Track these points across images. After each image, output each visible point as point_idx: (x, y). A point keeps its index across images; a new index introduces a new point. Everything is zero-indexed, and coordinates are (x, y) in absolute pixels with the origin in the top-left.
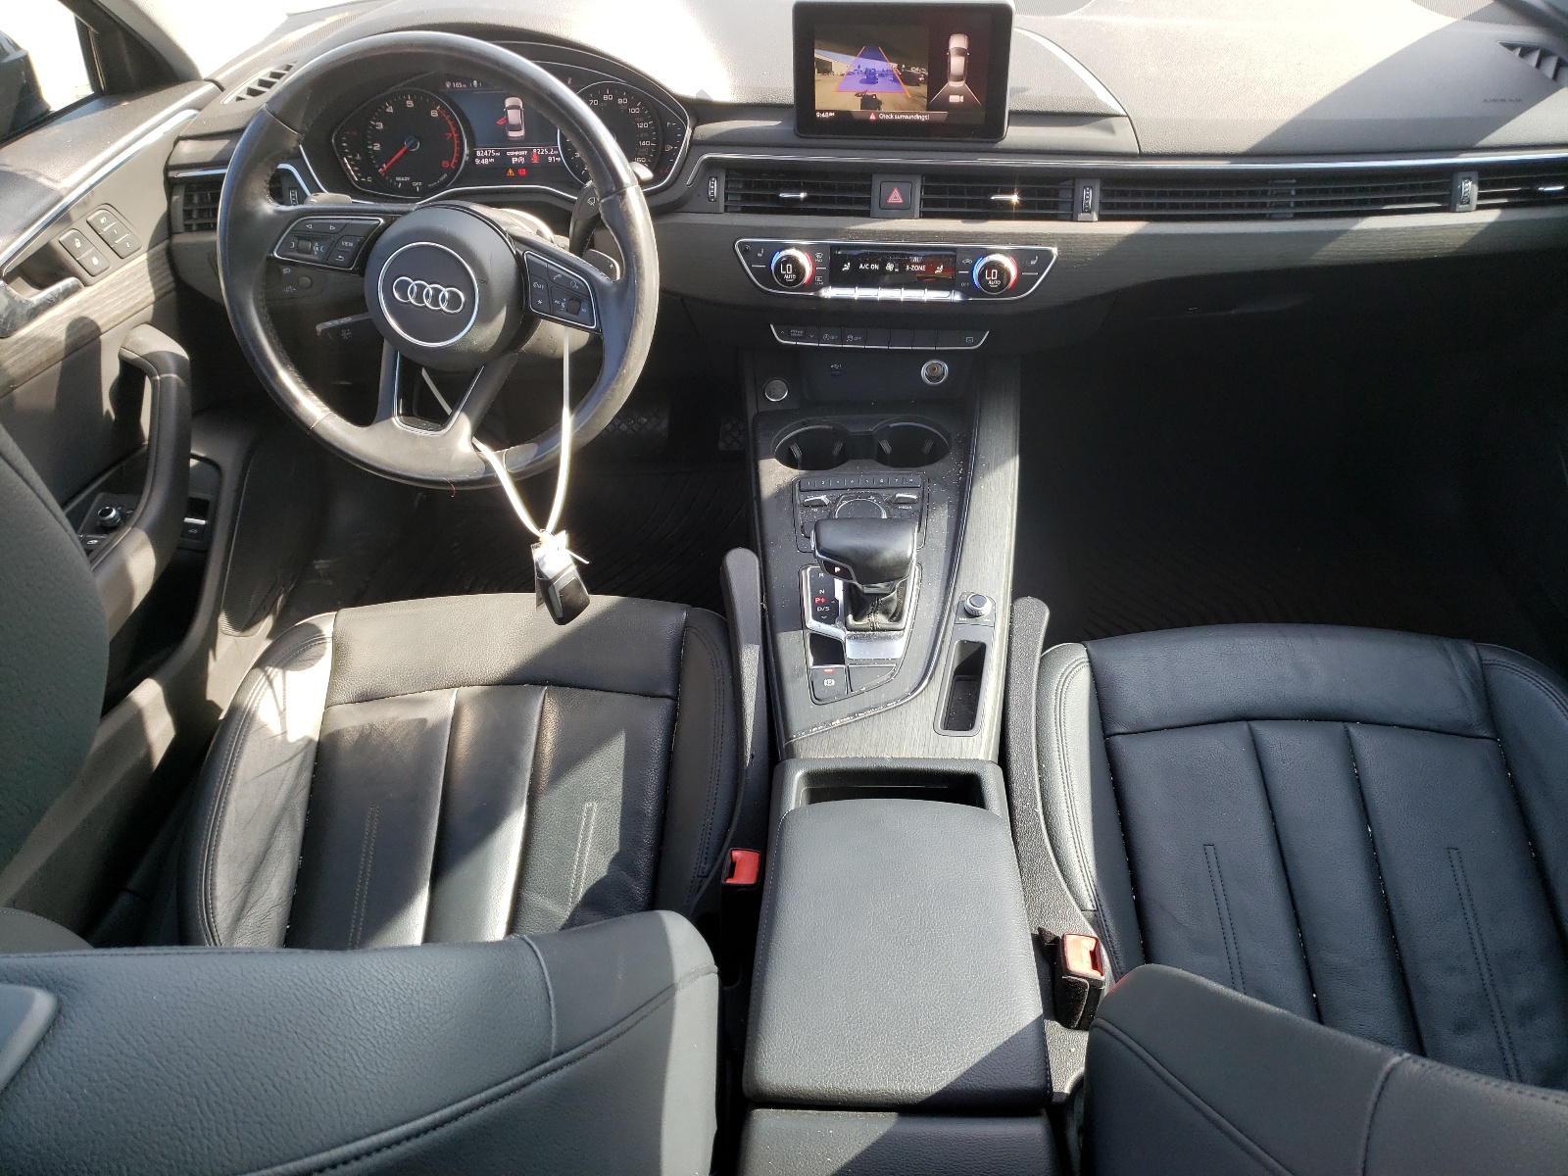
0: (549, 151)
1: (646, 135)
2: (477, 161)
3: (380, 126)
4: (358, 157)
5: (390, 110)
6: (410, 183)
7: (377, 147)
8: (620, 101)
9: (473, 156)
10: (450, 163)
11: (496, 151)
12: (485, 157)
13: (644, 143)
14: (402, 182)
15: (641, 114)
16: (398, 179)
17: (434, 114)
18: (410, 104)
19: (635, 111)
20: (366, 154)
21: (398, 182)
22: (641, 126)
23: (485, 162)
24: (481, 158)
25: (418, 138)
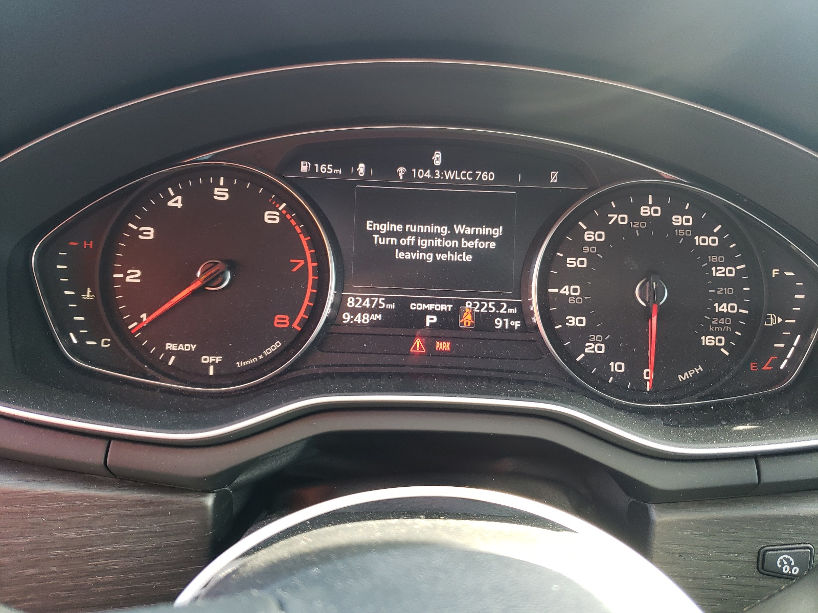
0: (498, 306)
1: (729, 291)
2: (347, 317)
3: (149, 233)
4: (88, 296)
5: (177, 202)
6: (196, 355)
7: (134, 276)
8: (677, 220)
9: (339, 306)
10: (291, 322)
11: (388, 301)
12: (363, 310)
13: (724, 308)
14: (178, 354)
15: (721, 249)
16: (171, 346)
17: (271, 217)
18: (221, 194)
19: (711, 241)
20: (106, 288)
21: (170, 353)
22: (719, 272)
23: (363, 319)
24: (354, 312)
25: (232, 266)
